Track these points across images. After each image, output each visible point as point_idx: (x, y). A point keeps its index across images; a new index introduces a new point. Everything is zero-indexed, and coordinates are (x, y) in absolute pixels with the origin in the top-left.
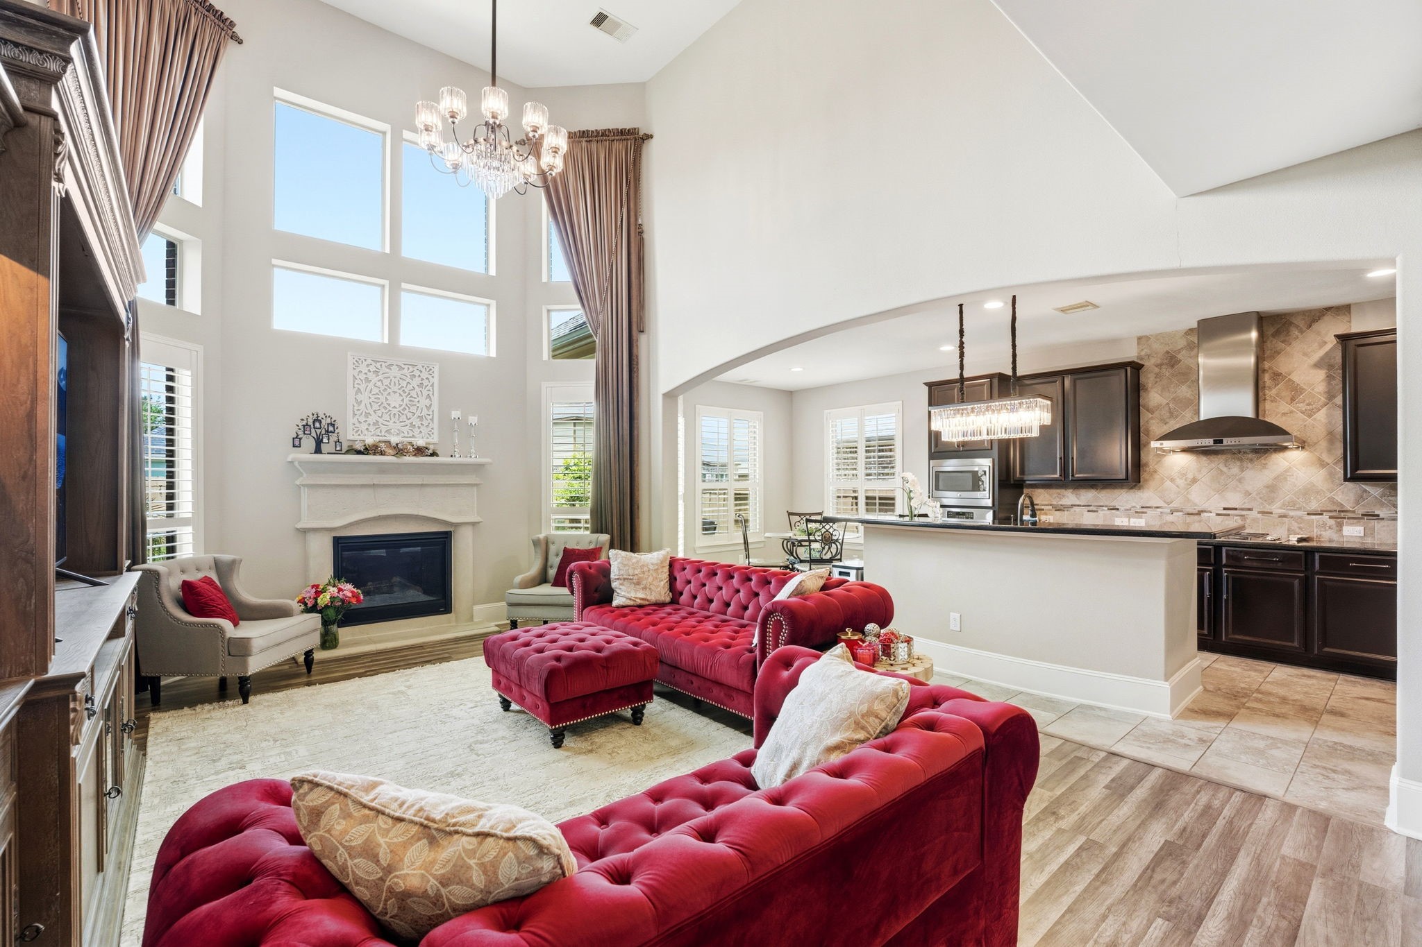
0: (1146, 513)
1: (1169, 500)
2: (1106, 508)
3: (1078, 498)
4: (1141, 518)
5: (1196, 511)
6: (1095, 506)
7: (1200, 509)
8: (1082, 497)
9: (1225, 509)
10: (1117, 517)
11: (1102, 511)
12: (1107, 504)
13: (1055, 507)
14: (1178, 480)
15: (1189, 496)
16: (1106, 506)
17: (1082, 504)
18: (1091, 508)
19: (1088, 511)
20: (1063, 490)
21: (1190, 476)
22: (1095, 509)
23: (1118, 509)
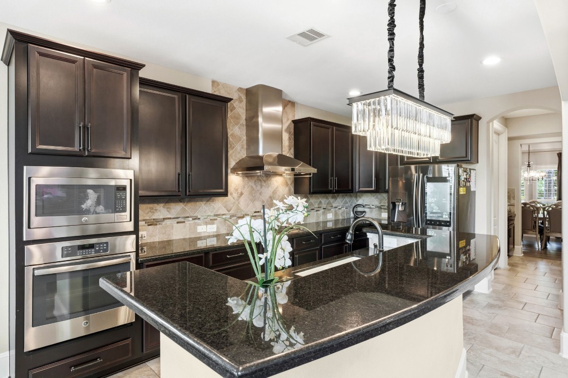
0: (216, 219)
1: (230, 209)
2: (191, 219)
3: (168, 211)
4: (213, 224)
5: (242, 215)
6: (182, 218)
7: (243, 213)
8: (173, 211)
9: (255, 212)
10: (199, 225)
11: (189, 221)
12: (192, 215)
13: (148, 222)
14: (234, 194)
15: (239, 205)
16: (191, 217)
17: (172, 217)
18: (180, 220)
19: (178, 223)
20: (156, 205)
21: (239, 191)
22: (182, 220)
23: (199, 219)
